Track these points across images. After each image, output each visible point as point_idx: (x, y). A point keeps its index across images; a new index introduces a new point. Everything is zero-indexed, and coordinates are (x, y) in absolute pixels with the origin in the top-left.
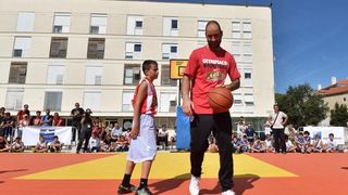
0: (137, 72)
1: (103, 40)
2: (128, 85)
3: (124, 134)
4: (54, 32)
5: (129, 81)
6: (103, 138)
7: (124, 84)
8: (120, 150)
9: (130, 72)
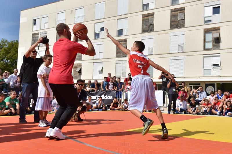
0: (217, 36)
1: (182, 10)
2: (209, 49)
3: (208, 98)
4: (143, 10)
5: (209, 45)
6: (189, 101)
7: (205, 49)
8: (205, 113)
9: (210, 37)
